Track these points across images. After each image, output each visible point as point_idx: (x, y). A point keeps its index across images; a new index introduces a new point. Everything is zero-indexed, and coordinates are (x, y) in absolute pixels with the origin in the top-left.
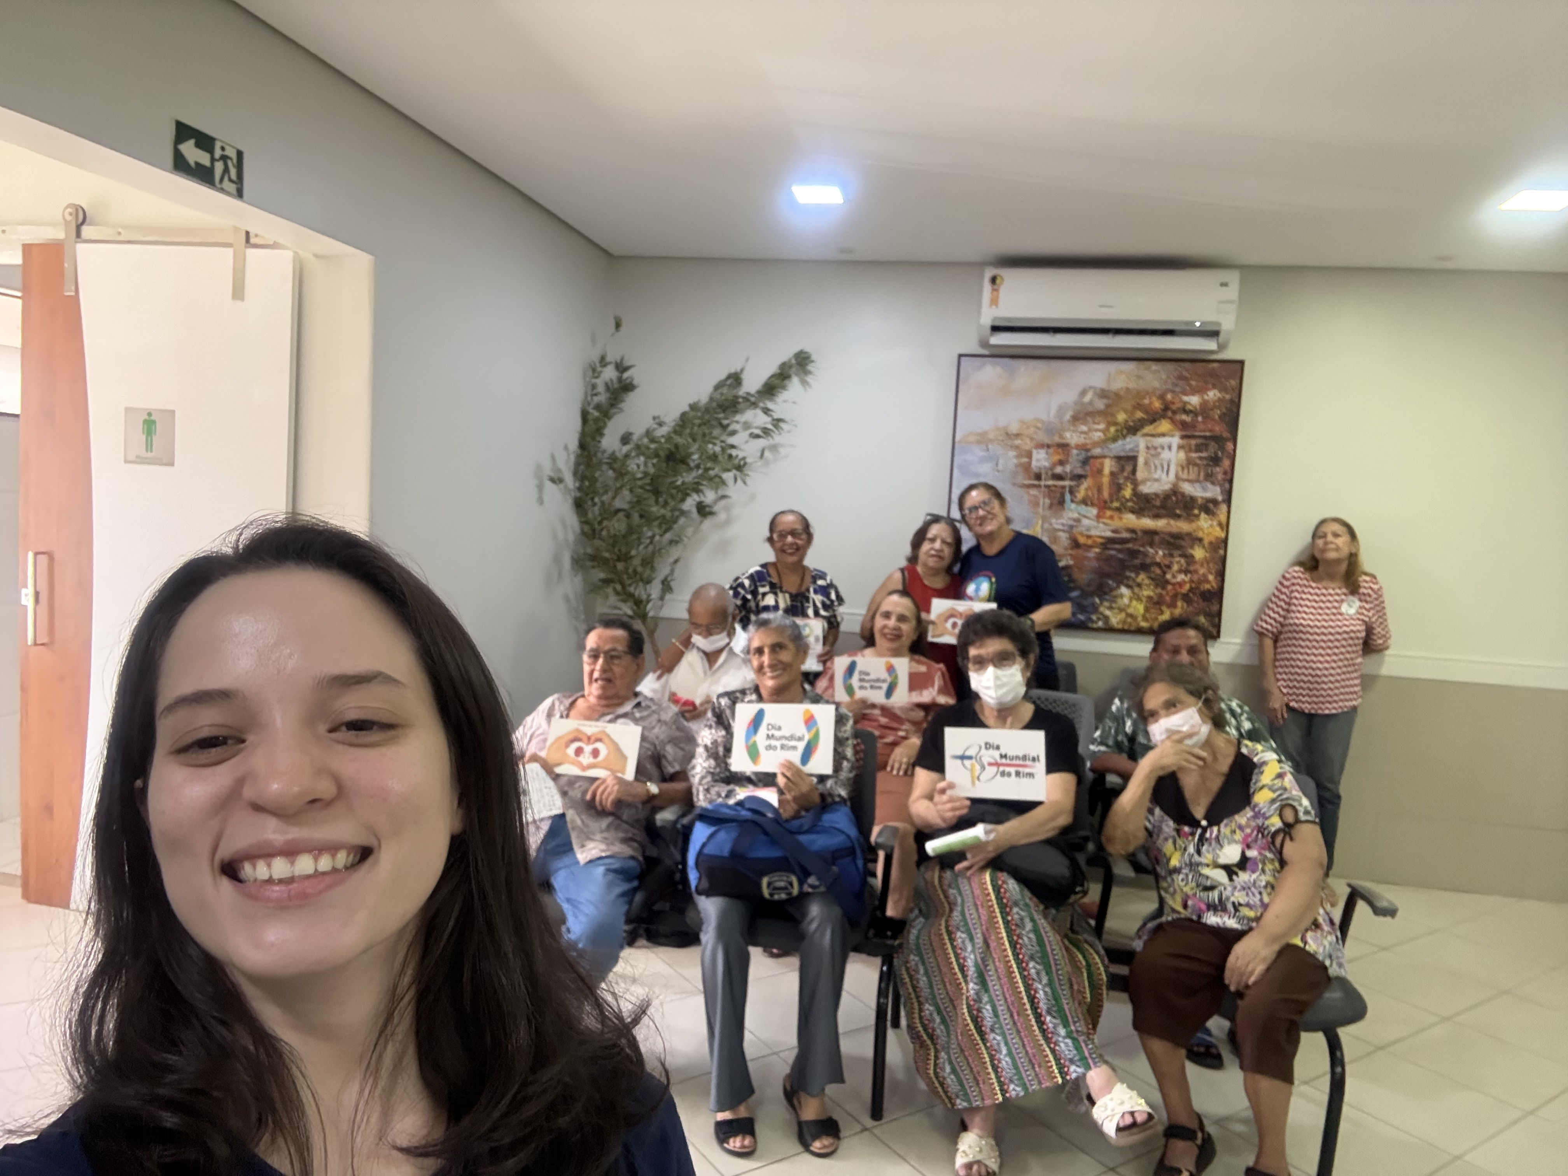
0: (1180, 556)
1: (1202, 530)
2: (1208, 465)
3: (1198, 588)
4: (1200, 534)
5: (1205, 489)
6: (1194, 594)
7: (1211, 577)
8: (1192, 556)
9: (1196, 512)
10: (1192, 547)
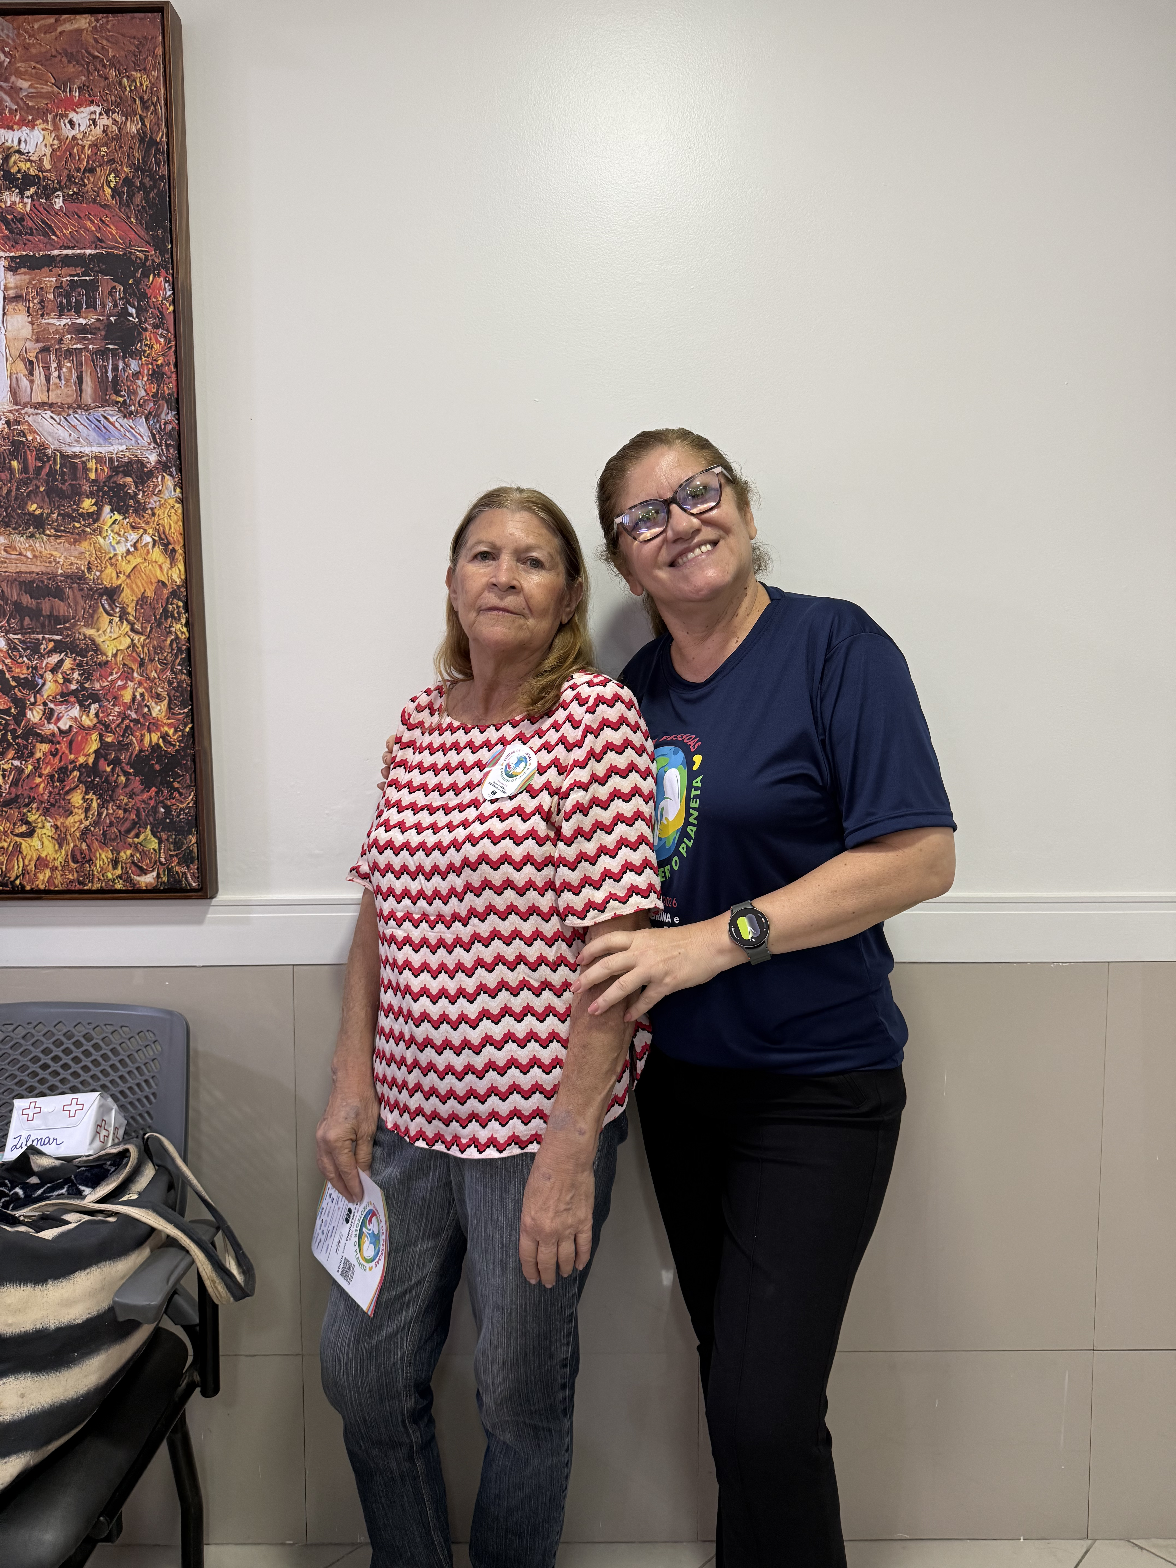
0: (59, 647)
1: (112, 561)
2: (103, 353)
3: (123, 746)
4: (109, 577)
5: (103, 432)
6: (116, 762)
7: (158, 710)
8: (97, 649)
9: (88, 504)
10: (91, 620)
